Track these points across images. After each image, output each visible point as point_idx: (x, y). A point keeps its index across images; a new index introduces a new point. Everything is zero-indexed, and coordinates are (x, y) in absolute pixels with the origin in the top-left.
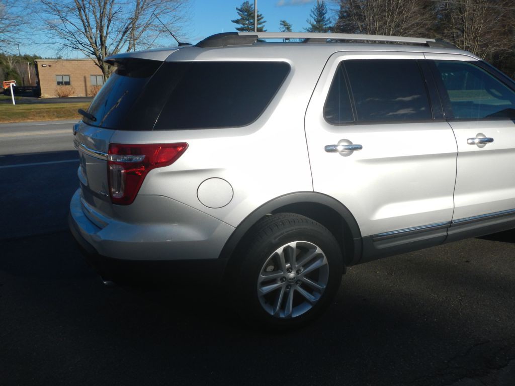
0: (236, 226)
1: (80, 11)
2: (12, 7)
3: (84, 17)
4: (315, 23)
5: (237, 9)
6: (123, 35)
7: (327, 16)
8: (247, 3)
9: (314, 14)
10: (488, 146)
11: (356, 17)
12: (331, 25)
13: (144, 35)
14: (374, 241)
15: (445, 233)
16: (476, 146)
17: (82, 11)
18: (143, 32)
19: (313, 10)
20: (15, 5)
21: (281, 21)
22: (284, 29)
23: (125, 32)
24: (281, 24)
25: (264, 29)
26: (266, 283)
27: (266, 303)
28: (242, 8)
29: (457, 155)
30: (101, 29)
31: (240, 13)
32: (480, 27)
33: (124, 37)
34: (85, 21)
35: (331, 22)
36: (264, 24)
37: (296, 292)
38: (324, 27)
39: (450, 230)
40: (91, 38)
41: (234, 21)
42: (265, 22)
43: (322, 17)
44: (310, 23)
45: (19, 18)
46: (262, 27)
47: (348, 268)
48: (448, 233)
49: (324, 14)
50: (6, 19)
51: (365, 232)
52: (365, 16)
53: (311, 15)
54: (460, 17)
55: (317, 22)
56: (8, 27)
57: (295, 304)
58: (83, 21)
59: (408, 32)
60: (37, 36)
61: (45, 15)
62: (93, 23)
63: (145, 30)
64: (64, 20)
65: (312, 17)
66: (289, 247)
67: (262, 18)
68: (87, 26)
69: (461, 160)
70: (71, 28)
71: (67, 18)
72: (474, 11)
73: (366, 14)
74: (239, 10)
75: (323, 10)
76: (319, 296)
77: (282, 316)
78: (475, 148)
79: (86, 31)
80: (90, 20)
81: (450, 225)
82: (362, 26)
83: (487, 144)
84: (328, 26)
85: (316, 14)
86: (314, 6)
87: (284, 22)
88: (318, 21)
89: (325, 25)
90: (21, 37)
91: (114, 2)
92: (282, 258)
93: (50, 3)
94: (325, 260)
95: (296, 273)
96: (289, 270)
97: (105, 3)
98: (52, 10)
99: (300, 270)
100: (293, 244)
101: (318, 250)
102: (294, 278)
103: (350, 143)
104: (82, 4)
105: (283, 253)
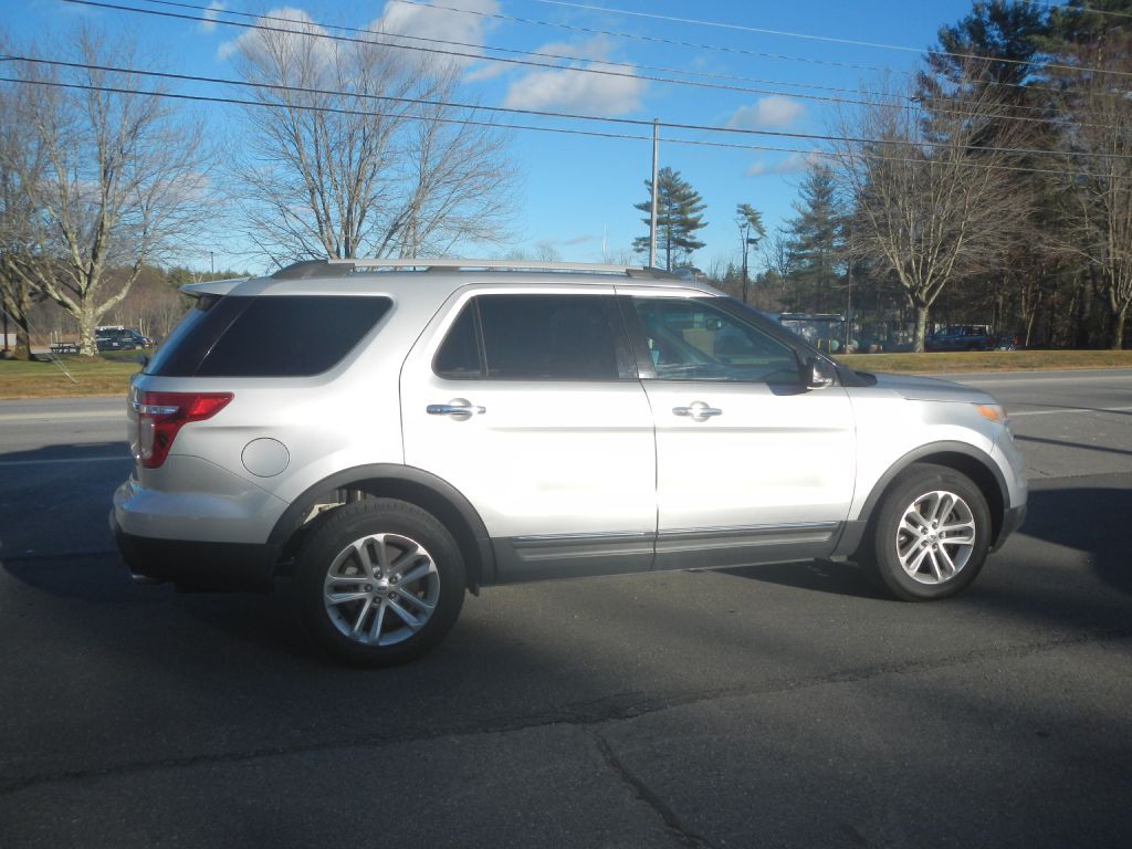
0: (290, 502)
1: (313, 194)
2: (194, 187)
3: (320, 207)
4: (810, 210)
6: (388, 238)
7: (836, 196)
8: (668, 170)
9: (808, 192)
10: (713, 421)
12: (845, 214)
13: (429, 238)
14: (515, 547)
15: (651, 550)
16: (689, 419)
17: (317, 194)
18: (428, 232)
19: (805, 183)
20: (199, 185)
21: (739, 206)
22: (746, 221)
23: (392, 233)
24: (739, 212)
25: (701, 222)
26: (338, 588)
27: (339, 618)
29: (654, 431)
30: (347, 226)
33: (390, 242)
34: (322, 212)
36: (702, 212)
37: (389, 610)
38: (830, 218)
39: (661, 546)
40: (331, 243)
41: (639, 207)
42: (705, 206)
43: (826, 198)
44: (799, 210)
45: (204, 208)
46: (699, 219)
47: (481, 589)
48: (656, 550)
49: (829, 192)
50: (180, 210)
51: (494, 530)
53: (800, 194)
54: (1098, 200)
55: (814, 207)
56: (182, 223)
57: (386, 629)
58: (317, 212)
59: (981, 229)
60: (233, 240)
61: (250, 203)
62: (334, 213)
63: (433, 228)
64: (284, 211)
65: (804, 197)
66: (373, 540)
67: (699, 199)
68: (323, 221)
70: (297, 225)
71: (290, 207)
75: (827, 183)
76: (425, 619)
77: (364, 640)
79: (321, 231)
80: (330, 211)
81: (655, 538)
82: (876, 219)
83: (711, 418)
84: (838, 216)
85: (812, 192)
86: (806, 177)
87: (744, 207)
88: (817, 206)
89: (833, 213)
90: (204, 240)
91: (375, 178)
92: (365, 557)
93: (261, 182)
94: (433, 567)
95: (390, 581)
96: (379, 576)
97: (359, 181)
98: (264, 193)
99: (396, 578)
100: (380, 537)
101: (421, 551)
102: (384, 588)
103: (467, 404)
104: (318, 183)
105: (365, 549)
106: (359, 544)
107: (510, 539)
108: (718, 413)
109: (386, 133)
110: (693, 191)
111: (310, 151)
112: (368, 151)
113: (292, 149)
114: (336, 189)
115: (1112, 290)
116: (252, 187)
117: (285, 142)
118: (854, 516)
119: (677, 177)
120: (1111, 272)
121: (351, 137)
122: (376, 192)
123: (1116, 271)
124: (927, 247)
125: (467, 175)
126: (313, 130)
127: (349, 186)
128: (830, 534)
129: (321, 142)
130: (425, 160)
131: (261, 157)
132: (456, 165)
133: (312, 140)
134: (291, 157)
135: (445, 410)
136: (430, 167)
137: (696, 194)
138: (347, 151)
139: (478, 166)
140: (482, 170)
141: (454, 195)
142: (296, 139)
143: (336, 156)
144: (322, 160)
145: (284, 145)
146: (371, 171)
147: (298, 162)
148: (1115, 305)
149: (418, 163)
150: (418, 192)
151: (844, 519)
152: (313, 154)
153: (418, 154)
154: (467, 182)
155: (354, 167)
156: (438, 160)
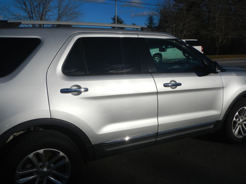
4: (148, 25)
5: (112, 18)
7: (154, 21)
10: (178, 88)
11: (164, 22)
12: (156, 25)
15: (155, 140)
16: (170, 88)
19: (147, 19)
28: (114, 18)
29: (157, 93)
31: (113, 20)
32: (223, 26)
35: (156, 24)
39: (158, 138)
48: (157, 139)
49: (152, 21)
52: (168, 21)
53: (146, 21)
54: (213, 22)
59: (189, 28)
65: (147, 22)
66: (38, 153)
69: (160, 96)
72: (220, 19)
73: (168, 20)
74: (113, 19)
75: (152, 19)
78: (169, 89)
81: (157, 135)
82: (167, 26)
83: (178, 87)
84: (154, 26)
85: (149, 20)
87: (134, 24)
88: (150, 24)
89: (153, 25)
91: (46, 15)
92: (35, 160)
93: (16, 15)
94: (67, 160)
95: (48, 168)
96: (42, 167)
97: (42, 15)
98: (17, 18)
99: (51, 167)
100: (41, 151)
101: (62, 154)
102: (45, 172)
103: (79, 87)
104: (32, 16)
105: (35, 157)
106: (31, 155)
107: (101, 144)
108: (180, 84)
109: (49, 2)
110: (122, 20)
111: (29, 7)
112: (44, 8)
113: (24, 7)
114: (37, 17)
115: (216, 42)
116: (14, 17)
117: (22, 5)
118: (221, 118)
119: (119, 17)
120: (216, 38)
121: (40, 4)
122: (47, 18)
123: (217, 38)
124: (178, 32)
125: (70, 14)
126: (29, 2)
127: (40, 16)
128: (213, 125)
129: (32, 5)
130: (59, 10)
131: (16, 9)
132: (67, 12)
133: (29, 4)
134: (24, 9)
135: (69, 91)
136: (61, 12)
137: (123, 21)
138: (39, 8)
139: (73, 12)
140: (73, 13)
141: (67, 19)
142: (25, 4)
143: (36, 9)
144: (33, 10)
145: (22, 6)
146: (45, 13)
147: (26, 10)
148: (217, 45)
149: (57, 11)
150: (58, 18)
151: (218, 120)
152: (30, 8)
153: (57, 9)
154: (71, 16)
155: (41, 11)
156: (63, 10)
